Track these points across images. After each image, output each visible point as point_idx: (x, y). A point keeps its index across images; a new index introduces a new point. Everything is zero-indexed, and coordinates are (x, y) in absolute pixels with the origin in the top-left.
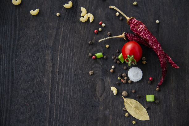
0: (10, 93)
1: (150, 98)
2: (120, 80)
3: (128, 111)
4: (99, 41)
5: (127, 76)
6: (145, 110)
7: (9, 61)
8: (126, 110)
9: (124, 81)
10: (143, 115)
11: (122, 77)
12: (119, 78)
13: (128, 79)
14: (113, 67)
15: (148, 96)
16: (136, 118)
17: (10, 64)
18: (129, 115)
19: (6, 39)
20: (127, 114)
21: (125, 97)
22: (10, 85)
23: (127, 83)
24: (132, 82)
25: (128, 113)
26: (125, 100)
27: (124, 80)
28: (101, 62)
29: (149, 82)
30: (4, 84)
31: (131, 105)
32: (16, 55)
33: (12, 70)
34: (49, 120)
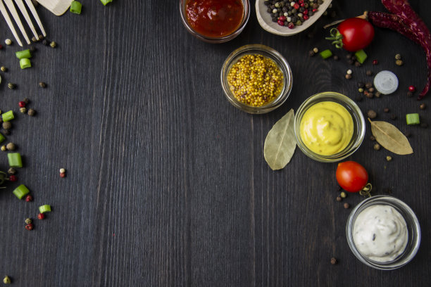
0: (190, 120)
1: (412, 119)
2: (363, 92)
3: (378, 140)
4: (325, 27)
5: (373, 86)
6: (404, 139)
7: (184, 70)
8: (375, 140)
9: (368, 94)
10: (402, 147)
11: (364, 88)
12: (360, 90)
13: (375, 91)
14: (349, 72)
15: (408, 116)
16: (392, 151)
17: (186, 74)
18: (381, 147)
19: (176, 34)
20: (377, 146)
21: (372, 120)
22: (189, 107)
23: (374, 97)
24: (382, 95)
25: (379, 144)
26: (373, 123)
27: (369, 92)
28: (329, 66)
29: (409, 93)
30: (179, 106)
31: (382, 131)
32: (193, 60)
33: (190, 83)
34: (255, 161)
